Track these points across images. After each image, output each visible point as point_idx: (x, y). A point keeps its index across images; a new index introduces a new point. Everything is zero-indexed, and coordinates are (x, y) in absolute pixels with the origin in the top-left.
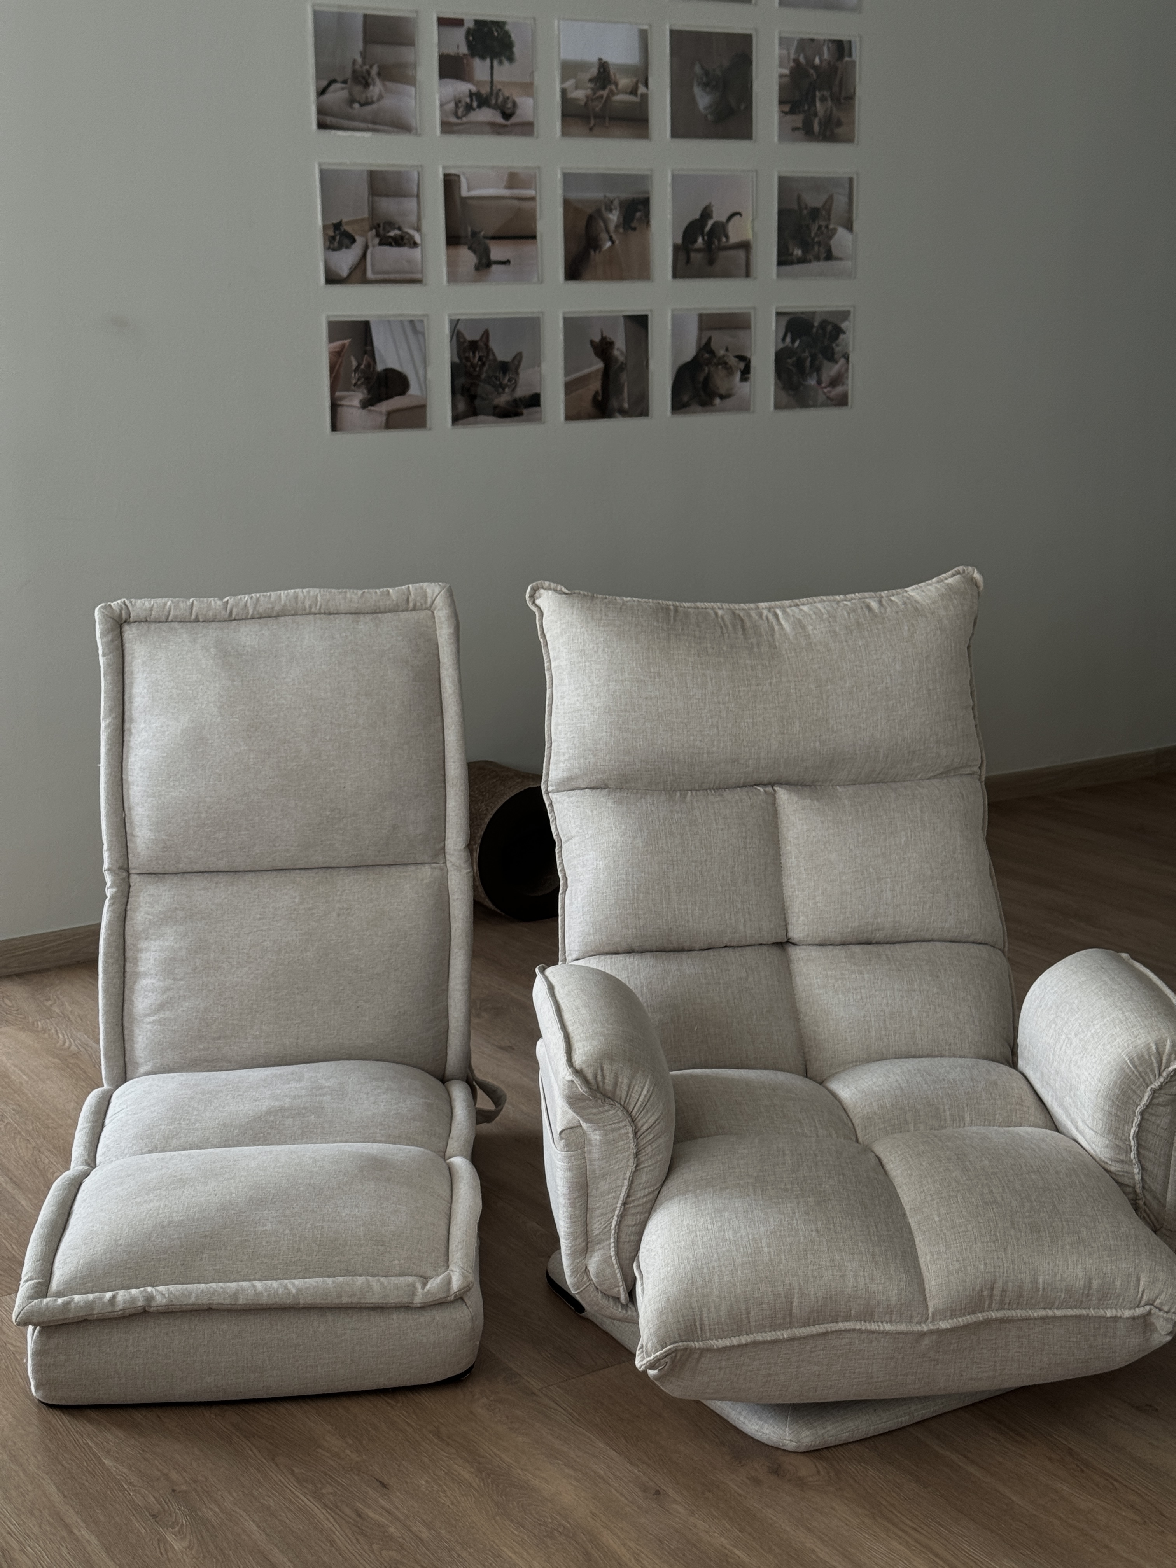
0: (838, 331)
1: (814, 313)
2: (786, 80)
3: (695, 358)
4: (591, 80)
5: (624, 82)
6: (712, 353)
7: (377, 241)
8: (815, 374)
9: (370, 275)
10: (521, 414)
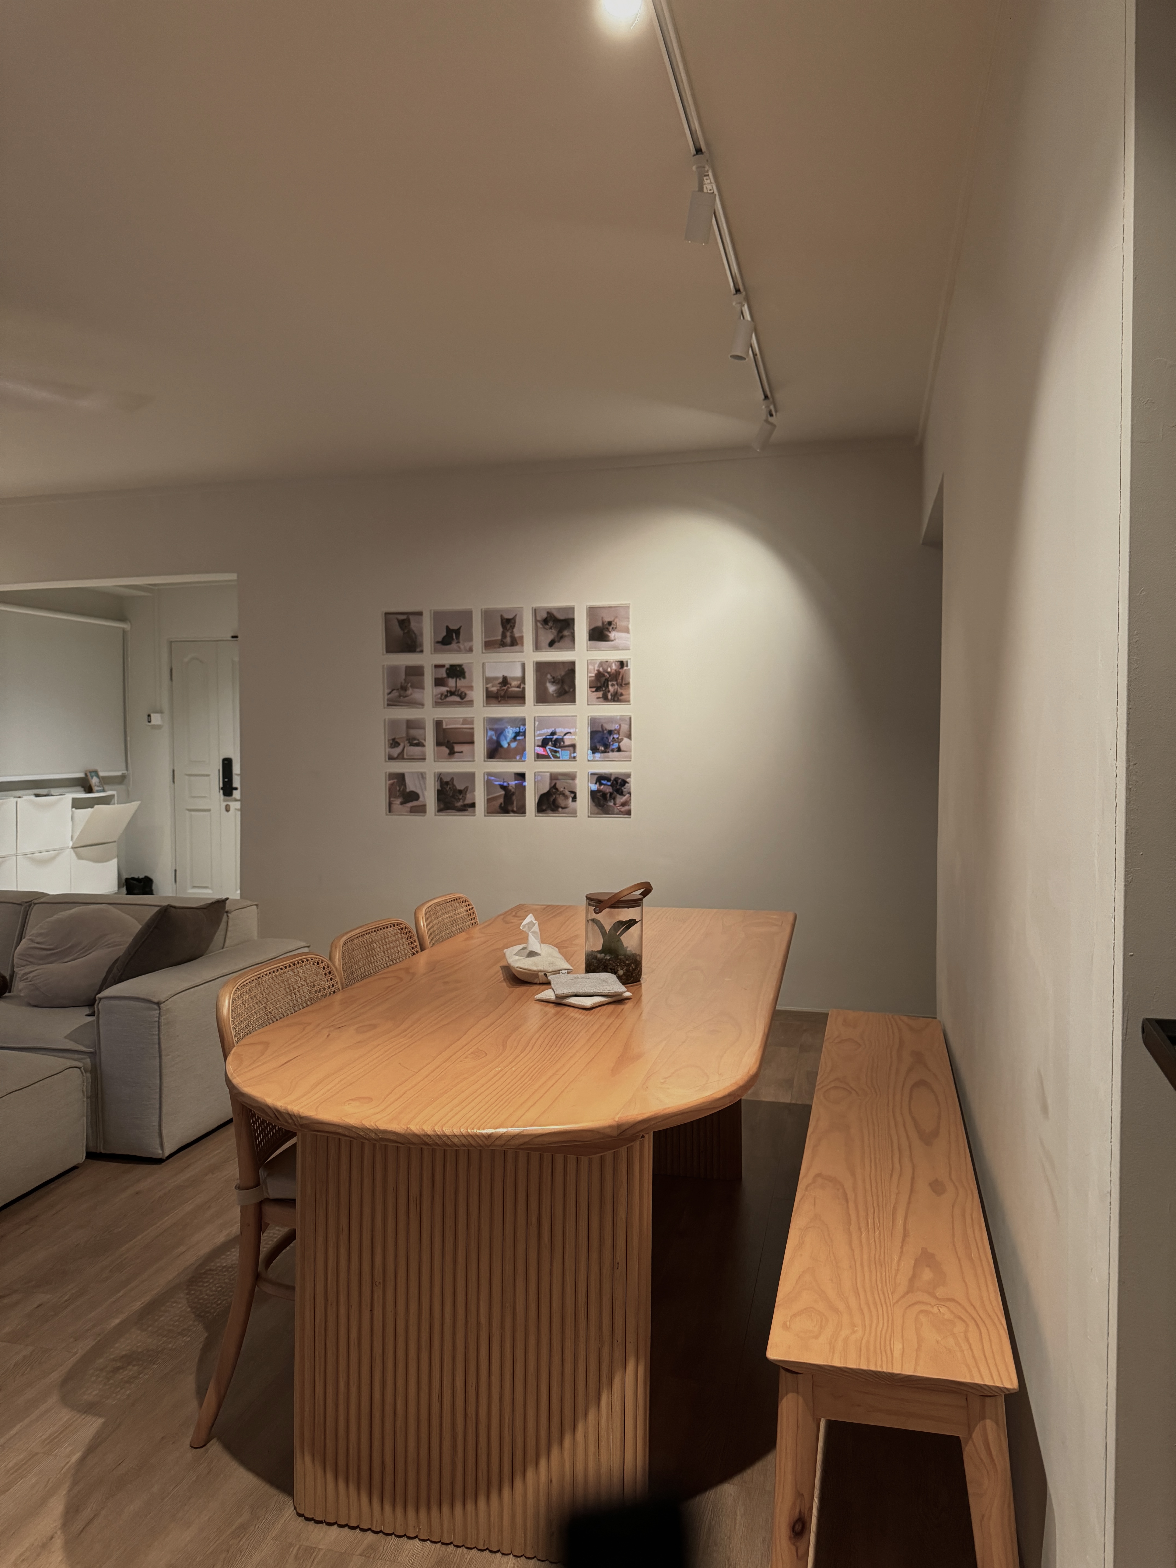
0: (624, 782)
1: (611, 774)
2: (593, 678)
3: (549, 792)
4: (499, 683)
5: (514, 683)
6: (557, 789)
7: (409, 745)
8: (612, 801)
9: (405, 757)
10: (467, 810)
